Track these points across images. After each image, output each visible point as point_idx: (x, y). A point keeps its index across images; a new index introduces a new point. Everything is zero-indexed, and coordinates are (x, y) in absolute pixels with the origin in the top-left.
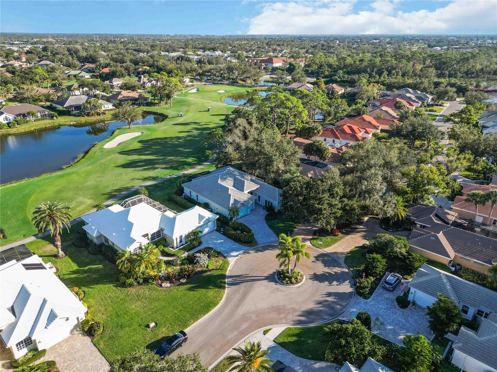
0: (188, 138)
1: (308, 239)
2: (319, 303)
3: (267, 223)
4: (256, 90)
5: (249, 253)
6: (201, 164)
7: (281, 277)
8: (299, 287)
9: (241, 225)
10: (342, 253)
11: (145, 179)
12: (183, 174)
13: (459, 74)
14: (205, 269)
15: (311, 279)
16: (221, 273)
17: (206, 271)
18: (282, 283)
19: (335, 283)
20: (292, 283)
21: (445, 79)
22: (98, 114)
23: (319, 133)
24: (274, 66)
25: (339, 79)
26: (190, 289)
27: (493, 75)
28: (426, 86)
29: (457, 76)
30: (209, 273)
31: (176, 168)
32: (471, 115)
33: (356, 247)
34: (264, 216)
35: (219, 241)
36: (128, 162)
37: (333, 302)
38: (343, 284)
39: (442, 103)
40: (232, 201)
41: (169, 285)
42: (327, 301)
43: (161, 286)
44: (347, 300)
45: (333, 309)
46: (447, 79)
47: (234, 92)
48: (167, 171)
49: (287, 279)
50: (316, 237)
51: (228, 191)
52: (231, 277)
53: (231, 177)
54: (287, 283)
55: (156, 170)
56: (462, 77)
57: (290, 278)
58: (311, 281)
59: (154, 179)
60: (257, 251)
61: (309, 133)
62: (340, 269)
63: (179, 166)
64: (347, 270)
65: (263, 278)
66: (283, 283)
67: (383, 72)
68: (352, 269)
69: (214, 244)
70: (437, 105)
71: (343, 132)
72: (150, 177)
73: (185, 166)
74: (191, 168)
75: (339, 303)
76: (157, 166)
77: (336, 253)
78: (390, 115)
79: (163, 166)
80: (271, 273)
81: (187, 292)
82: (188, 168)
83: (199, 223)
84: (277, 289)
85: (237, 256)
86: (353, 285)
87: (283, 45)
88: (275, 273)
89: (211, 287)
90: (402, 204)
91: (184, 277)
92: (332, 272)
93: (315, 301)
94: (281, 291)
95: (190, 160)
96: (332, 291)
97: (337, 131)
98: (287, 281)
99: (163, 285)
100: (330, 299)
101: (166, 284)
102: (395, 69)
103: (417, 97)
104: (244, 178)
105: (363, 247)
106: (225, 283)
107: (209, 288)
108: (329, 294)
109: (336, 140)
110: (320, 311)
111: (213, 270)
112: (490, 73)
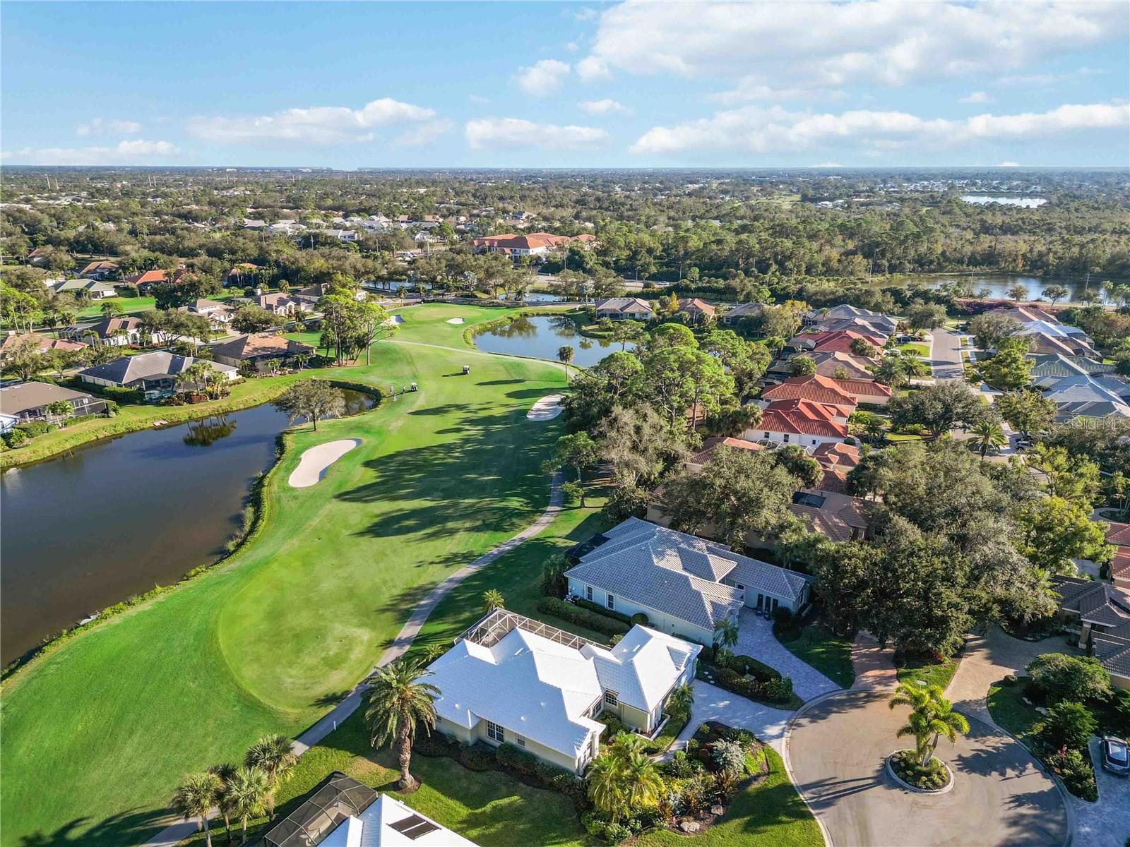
0: (469, 447)
1: (891, 677)
2: (1014, 822)
3: (787, 648)
4: (526, 315)
5: (799, 725)
6: (545, 512)
7: (908, 775)
8: (952, 792)
9: (744, 658)
10: (977, 702)
11: (449, 561)
12: (522, 539)
13: (908, 265)
14: (743, 776)
15: (960, 770)
16: (780, 782)
17: (747, 782)
18: (917, 789)
19: (1010, 773)
20: (935, 785)
21: (884, 275)
22: (213, 396)
23: (757, 422)
24: (531, 253)
25: (693, 286)
26: (748, 828)
27: (968, 265)
28: (880, 301)
29: (904, 269)
30: (755, 786)
31: (497, 528)
32: (1018, 368)
33: (994, 685)
34: (771, 633)
35: (722, 704)
36: (376, 520)
37: (1035, 816)
38: (1027, 772)
39: (921, 335)
40: (709, 609)
41: (696, 825)
42: (1023, 816)
43: (682, 830)
44: (1058, 808)
45: (1049, 834)
46: (888, 276)
47: (485, 322)
48: (484, 537)
49: (924, 778)
50: (902, 670)
51: (689, 585)
52: (806, 788)
53: (671, 548)
54: (928, 788)
55: (458, 536)
56: (913, 270)
57: (928, 774)
58: (964, 774)
59: (467, 558)
60: (814, 718)
61: (734, 422)
62: (997, 739)
63: (502, 520)
64: (1012, 741)
65: (870, 781)
66: (920, 788)
67: (769, 266)
68: (1019, 737)
69: (715, 711)
70: (914, 339)
71: (801, 417)
72: (456, 555)
73: (514, 520)
74: (530, 524)
75: (1048, 816)
76: (450, 525)
77: (964, 702)
78: (857, 370)
79: (468, 525)
80: (878, 767)
81: (746, 837)
82: (524, 524)
83: (677, 669)
84: (915, 803)
85: (781, 736)
86: (1047, 771)
87: (512, 198)
88: (884, 766)
89: (784, 819)
90: (1048, 584)
91: (717, 803)
92: (990, 749)
93: (1003, 819)
94: (925, 806)
95: (515, 503)
96: (1020, 792)
97: (788, 415)
98: (924, 783)
99: (685, 826)
100: (1024, 810)
101: (691, 825)
102: (790, 258)
103: (874, 325)
104: (694, 547)
105: (1006, 682)
106: (804, 804)
107: (780, 822)
108: (1019, 800)
109: (792, 436)
110: (1027, 839)
111: (759, 776)
112: (960, 262)
